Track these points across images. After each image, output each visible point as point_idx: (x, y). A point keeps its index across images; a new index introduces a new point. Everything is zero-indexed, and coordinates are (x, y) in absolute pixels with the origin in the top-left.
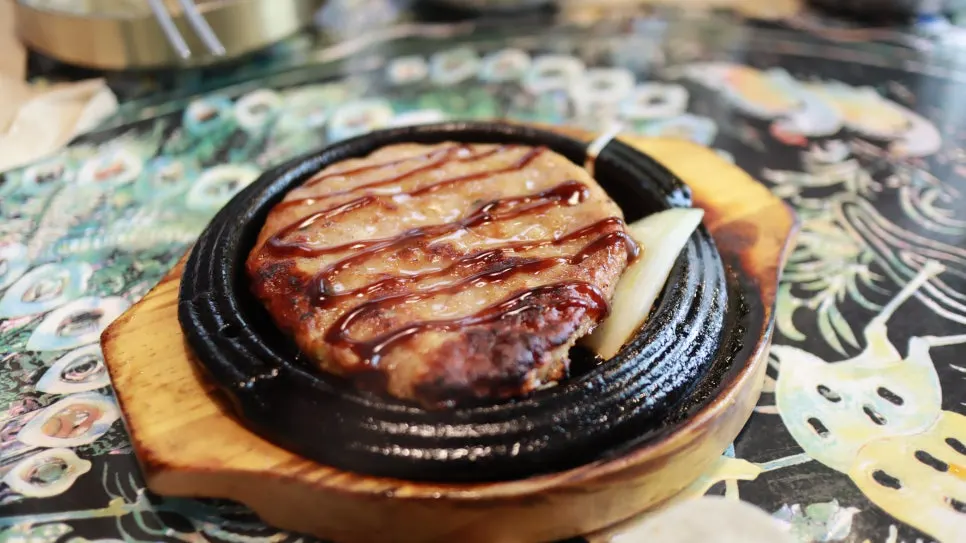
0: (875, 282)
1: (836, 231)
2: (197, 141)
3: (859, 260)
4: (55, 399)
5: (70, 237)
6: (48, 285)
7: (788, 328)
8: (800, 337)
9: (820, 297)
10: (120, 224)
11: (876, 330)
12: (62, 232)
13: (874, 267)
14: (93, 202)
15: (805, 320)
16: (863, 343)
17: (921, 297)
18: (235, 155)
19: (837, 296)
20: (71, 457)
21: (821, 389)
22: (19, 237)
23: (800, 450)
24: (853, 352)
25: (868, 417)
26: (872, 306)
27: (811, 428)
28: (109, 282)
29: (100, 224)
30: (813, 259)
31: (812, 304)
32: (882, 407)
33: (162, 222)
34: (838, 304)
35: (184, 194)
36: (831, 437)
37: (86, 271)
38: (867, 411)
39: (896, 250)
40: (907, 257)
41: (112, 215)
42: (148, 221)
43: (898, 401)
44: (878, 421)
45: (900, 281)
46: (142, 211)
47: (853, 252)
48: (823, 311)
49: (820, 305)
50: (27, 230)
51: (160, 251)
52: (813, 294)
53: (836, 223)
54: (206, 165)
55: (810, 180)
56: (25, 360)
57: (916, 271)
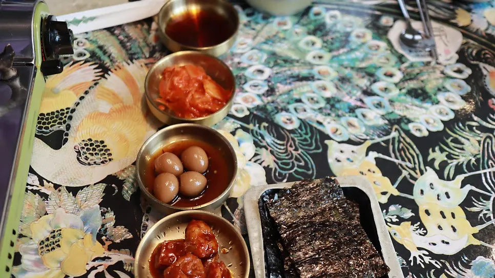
0: (473, 164)
1: (477, 144)
2: (310, 23)
3: (475, 156)
4: (246, 92)
5: (266, 43)
6: (255, 57)
7: (436, 164)
8: (437, 168)
9: (454, 160)
10: (279, 44)
11: (461, 178)
12: (263, 40)
13: (478, 160)
14: (274, 33)
15: (443, 165)
16: (453, 178)
17: (483, 175)
18: (319, 33)
19: (459, 162)
20: (246, 110)
21: (431, 184)
22: (252, 36)
23: (412, 195)
24: (448, 179)
25: (437, 197)
26: (466, 171)
27: (420, 191)
28: (269, 63)
29: (274, 42)
30: (462, 149)
31: (449, 161)
32: (443, 197)
33: (289, 49)
34: (457, 166)
35: (299, 41)
36: (423, 196)
37: (265, 57)
38: (438, 196)
39: (489, 158)
40: (490, 162)
41: (278, 40)
42: (286, 47)
43: (448, 197)
44: (438, 199)
45: (481, 168)
46: (286, 42)
47: (477, 153)
48: (451, 165)
49: (451, 163)
50: (255, 35)
51: (285, 59)
52: (453, 159)
53: (479, 142)
54: (309, 33)
55: (484, 124)
56: (243, 77)
57: (489, 167)
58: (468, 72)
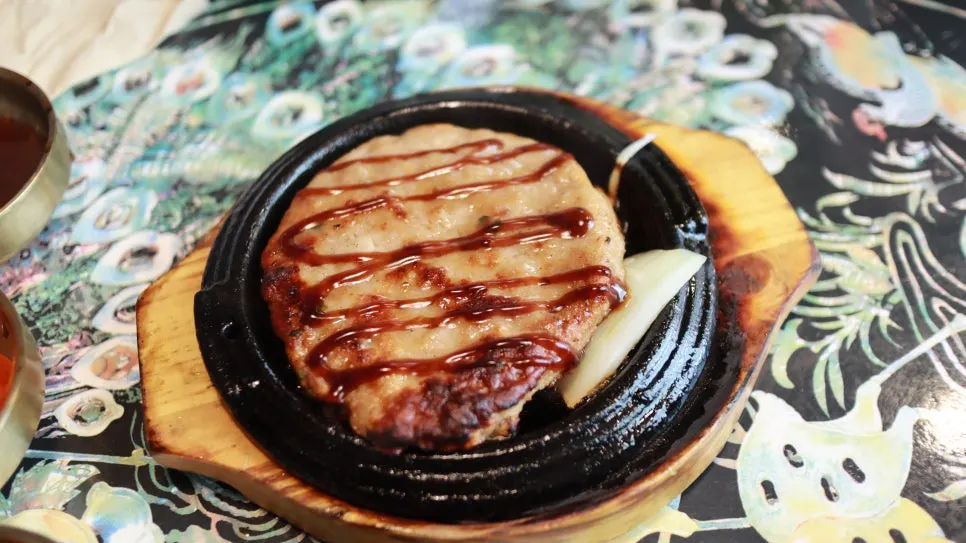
0: (889, 327)
1: (876, 260)
2: (274, 58)
3: (884, 302)
4: (106, 337)
5: (146, 158)
6: (119, 212)
7: (780, 373)
8: (788, 384)
9: (829, 339)
10: (189, 149)
11: (869, 392)
12: (138, 151)
13: (898, 313)
14: (169, 121)
15: (802, 365)
16: (850, 403)
17: (933, 357)
18: (307, 78)
19: (845, 341)
20: (109, 400)
21: (789, 449)
22: (102, 152)
23: (742, 514)
24: (836, 412)
25: (822, 490)
26: (876, 361)
27: (761, 490)
28: (168, 216)
29: (172, 148)
30: (838, 292)
31: (815, 347)
32: (842, 481)
33: (227, 153)
34: (842, 353)
35: (251, 120)
36: (777, 505)
37: (152, 200)
38: (825, 483)
39: (929, 294)
40: (937, 304)
41: (184, 137)
42: (213, 149)
43: (859, 476)
44: (830, 496)
45: (918, 336)
46: (211, 135)
47: (884, 288)
48: (823, 358)
49: (824, 349)
50: (109, 144)
51: (219, 186)
52: (823, 334)
53: (878, 250)
54: (278, 88)
55: (870, 189)
56: (87, 292)
57: (940, 325)
58: (765, 53)
